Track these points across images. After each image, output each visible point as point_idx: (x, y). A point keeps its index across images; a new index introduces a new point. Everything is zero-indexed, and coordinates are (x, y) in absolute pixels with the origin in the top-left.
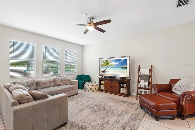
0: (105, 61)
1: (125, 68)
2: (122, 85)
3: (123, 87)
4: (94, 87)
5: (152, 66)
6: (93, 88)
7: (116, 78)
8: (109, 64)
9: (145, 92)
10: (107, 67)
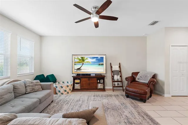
0: (80, 58)
1: (101, 65)
2: (98, 81)
3: (100, 83)
4: (69, 87)
5: (120, 63)
6: (68, 89)
7: (91, 75)
8: (85, 61)
9: (118, 84)
10: (83, 64)
